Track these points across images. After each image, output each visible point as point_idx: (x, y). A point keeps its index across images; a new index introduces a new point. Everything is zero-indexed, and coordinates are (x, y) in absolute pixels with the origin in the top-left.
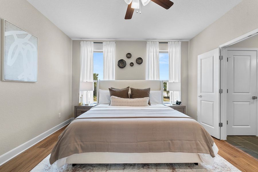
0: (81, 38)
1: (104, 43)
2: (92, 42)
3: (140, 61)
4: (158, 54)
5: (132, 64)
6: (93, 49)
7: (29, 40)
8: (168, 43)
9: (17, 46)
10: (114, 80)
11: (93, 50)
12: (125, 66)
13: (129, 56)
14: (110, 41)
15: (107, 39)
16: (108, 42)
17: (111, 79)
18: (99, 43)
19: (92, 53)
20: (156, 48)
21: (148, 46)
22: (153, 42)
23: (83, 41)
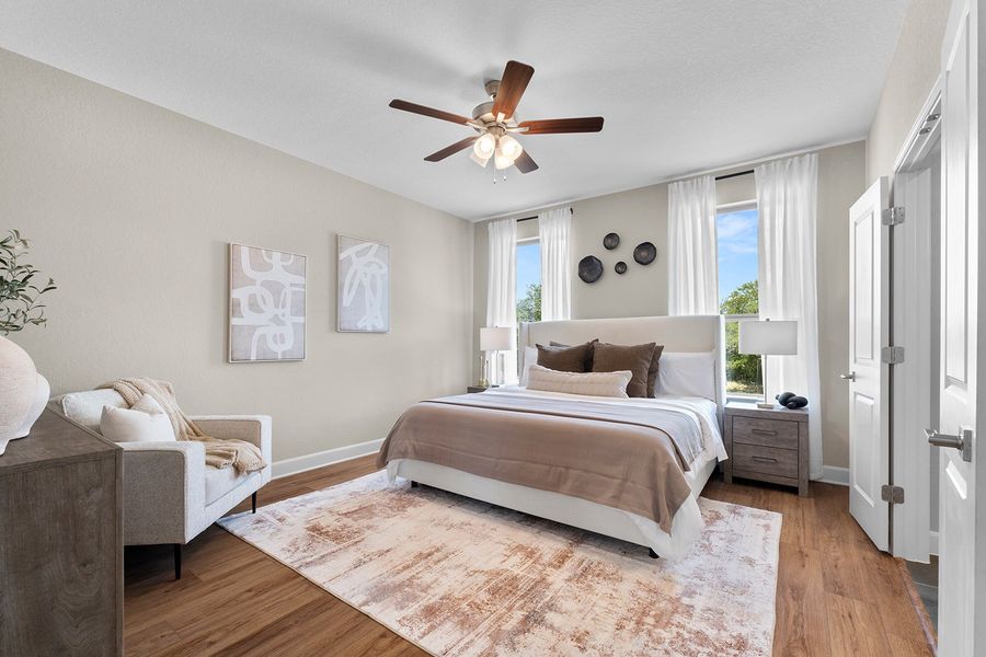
0: (490, 216)
1: (542, 217)
2: (514, 221)
3: (647, 253)
4: (711, 219)
5: (621, 268)
6: (515, 236)
7: (375, 256)
8: (753, 171)
9: (355, 273)
10: (569, 318)
11: (515, 241)
12: (599, 277)
13: (612, 241)
14: (554, 208)
15: (547, 203)
16: (551, 212)
17: (560, 318)
18: (528, 219)
19: (514, 249)
20: (701, 201)
21: (672, 198)
22: (689, 182)
23: (493, 221)
